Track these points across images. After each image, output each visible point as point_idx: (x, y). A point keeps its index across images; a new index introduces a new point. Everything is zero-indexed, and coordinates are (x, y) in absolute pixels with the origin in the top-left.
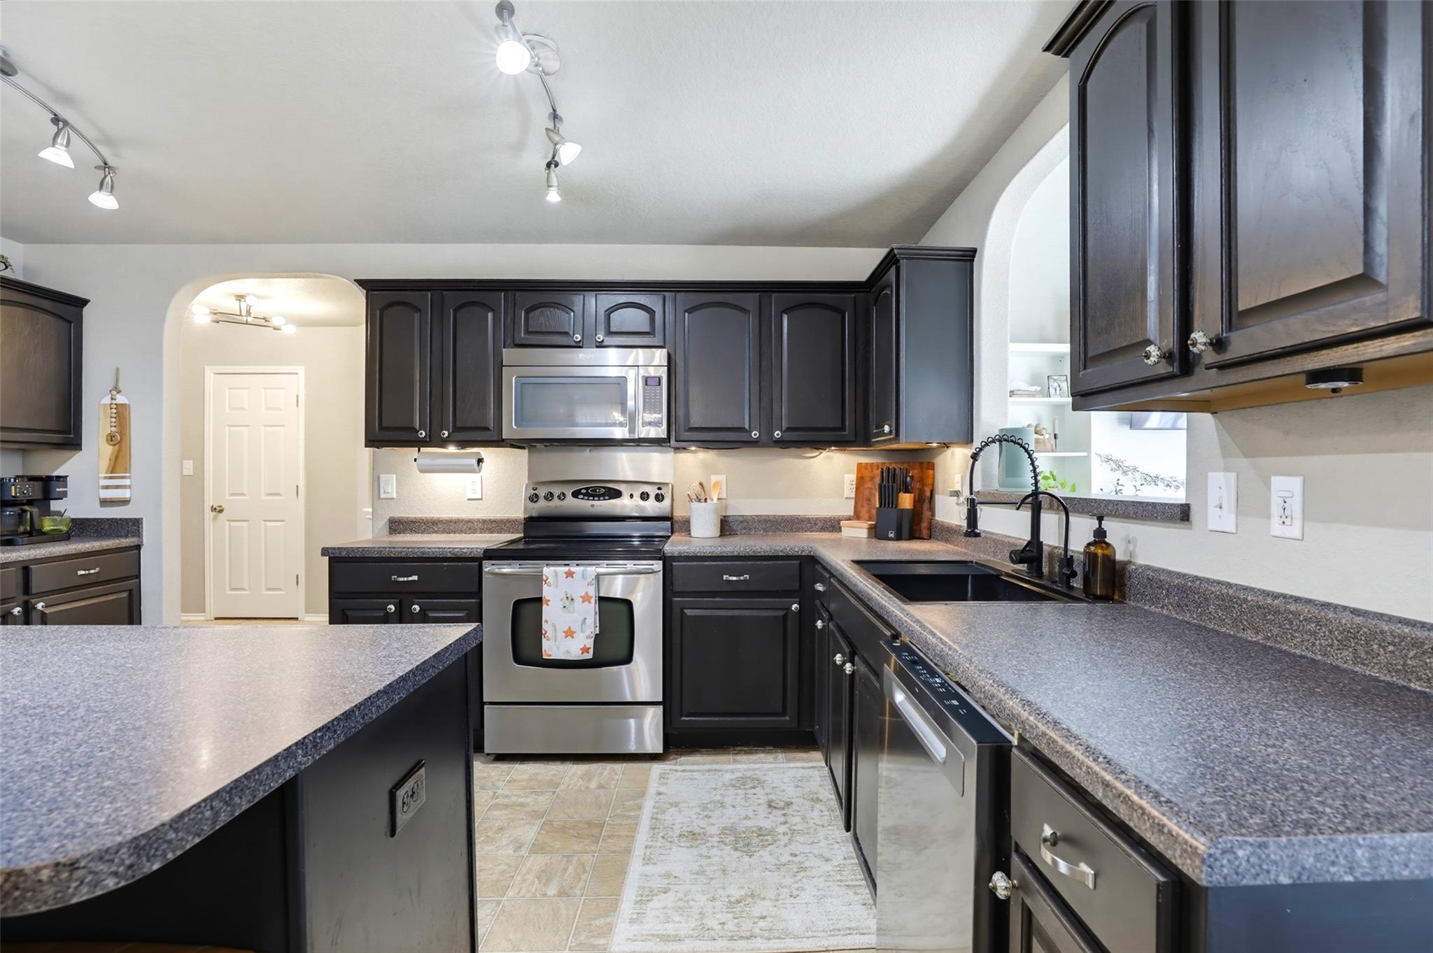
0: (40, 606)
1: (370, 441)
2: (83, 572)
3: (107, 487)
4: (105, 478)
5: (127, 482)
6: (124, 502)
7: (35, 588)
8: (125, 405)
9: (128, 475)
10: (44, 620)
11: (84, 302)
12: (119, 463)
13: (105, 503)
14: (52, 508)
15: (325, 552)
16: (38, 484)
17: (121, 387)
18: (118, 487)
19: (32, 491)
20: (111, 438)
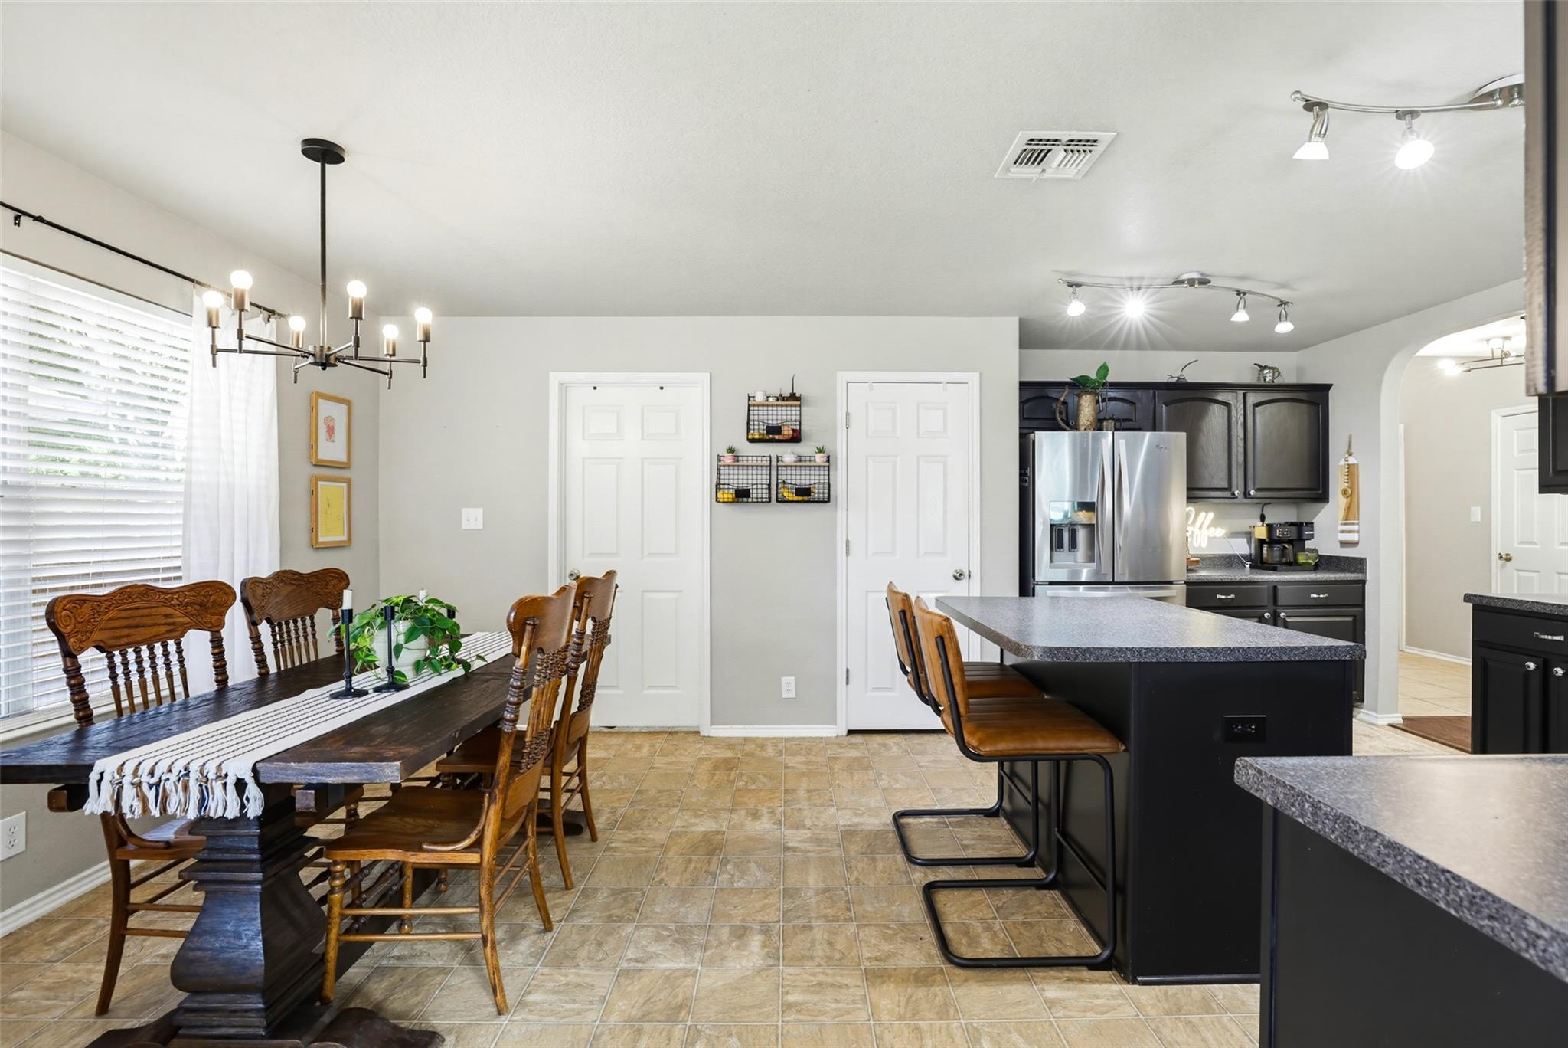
0: (1282, 614)
1: (1544, 486)
2: (1315, 596)
3: (1343, 532)
4: (1342, 524)
5: (1356, 528)
6: (1354, 544)
7: (1281, 601)
8: (1354, 465)
9: (1356, 522)
10: (1286, 625)
11: (1328, 387)
12: (1351, 513)
13: (1343, 544)
14: (1306, 547)
15: (1468, 598)
16: (1294, 528)
17: (1353, 451)
18: (1350, 532)
19: (1290, 533)
20: (1345, 492)
